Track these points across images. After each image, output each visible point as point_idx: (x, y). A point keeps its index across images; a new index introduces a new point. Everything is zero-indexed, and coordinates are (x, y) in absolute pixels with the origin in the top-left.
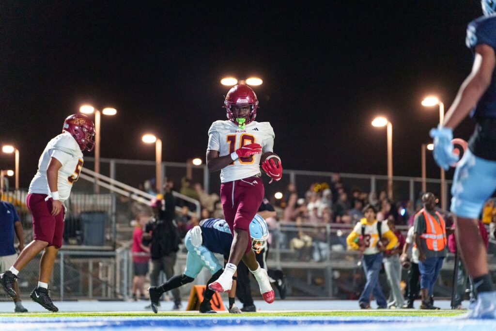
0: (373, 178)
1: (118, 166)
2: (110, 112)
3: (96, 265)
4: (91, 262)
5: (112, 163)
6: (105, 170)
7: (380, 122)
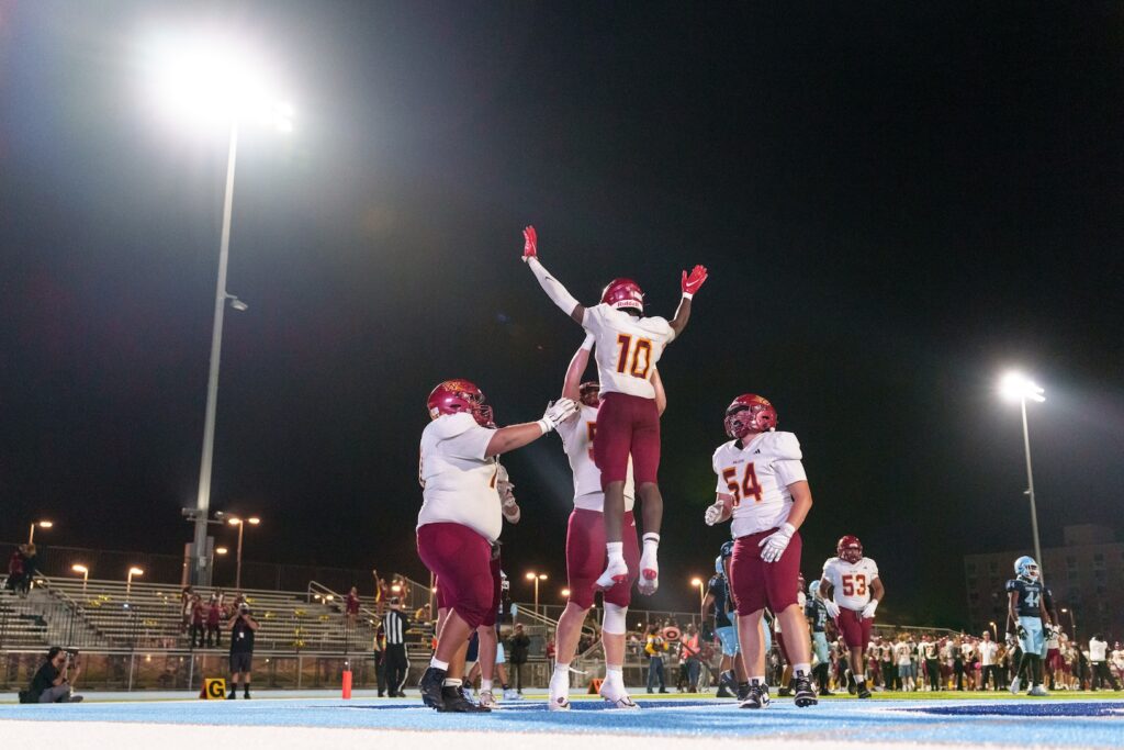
0: (694, 615)
1: (548, 608)
2: (544, 577)
3: (536, 667)
4: (533, 665)
5: (545, 607)
6: (541, 611)
7: (696, 582)
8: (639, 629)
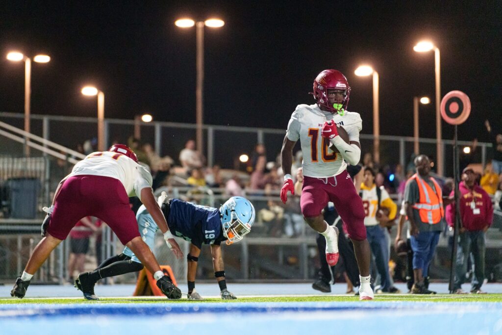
2: (43, 59)
3: (26, 242)
4: (20, 238)
5: (46, 120)
6: (36, 129)
8: (243, 167)
